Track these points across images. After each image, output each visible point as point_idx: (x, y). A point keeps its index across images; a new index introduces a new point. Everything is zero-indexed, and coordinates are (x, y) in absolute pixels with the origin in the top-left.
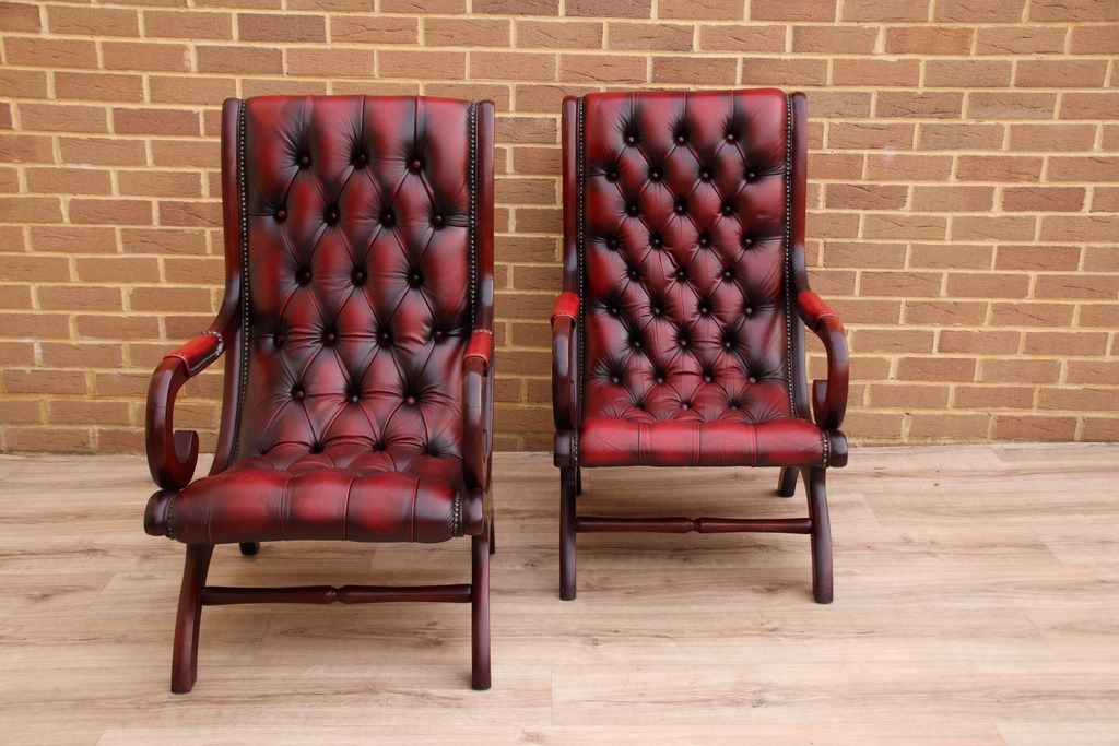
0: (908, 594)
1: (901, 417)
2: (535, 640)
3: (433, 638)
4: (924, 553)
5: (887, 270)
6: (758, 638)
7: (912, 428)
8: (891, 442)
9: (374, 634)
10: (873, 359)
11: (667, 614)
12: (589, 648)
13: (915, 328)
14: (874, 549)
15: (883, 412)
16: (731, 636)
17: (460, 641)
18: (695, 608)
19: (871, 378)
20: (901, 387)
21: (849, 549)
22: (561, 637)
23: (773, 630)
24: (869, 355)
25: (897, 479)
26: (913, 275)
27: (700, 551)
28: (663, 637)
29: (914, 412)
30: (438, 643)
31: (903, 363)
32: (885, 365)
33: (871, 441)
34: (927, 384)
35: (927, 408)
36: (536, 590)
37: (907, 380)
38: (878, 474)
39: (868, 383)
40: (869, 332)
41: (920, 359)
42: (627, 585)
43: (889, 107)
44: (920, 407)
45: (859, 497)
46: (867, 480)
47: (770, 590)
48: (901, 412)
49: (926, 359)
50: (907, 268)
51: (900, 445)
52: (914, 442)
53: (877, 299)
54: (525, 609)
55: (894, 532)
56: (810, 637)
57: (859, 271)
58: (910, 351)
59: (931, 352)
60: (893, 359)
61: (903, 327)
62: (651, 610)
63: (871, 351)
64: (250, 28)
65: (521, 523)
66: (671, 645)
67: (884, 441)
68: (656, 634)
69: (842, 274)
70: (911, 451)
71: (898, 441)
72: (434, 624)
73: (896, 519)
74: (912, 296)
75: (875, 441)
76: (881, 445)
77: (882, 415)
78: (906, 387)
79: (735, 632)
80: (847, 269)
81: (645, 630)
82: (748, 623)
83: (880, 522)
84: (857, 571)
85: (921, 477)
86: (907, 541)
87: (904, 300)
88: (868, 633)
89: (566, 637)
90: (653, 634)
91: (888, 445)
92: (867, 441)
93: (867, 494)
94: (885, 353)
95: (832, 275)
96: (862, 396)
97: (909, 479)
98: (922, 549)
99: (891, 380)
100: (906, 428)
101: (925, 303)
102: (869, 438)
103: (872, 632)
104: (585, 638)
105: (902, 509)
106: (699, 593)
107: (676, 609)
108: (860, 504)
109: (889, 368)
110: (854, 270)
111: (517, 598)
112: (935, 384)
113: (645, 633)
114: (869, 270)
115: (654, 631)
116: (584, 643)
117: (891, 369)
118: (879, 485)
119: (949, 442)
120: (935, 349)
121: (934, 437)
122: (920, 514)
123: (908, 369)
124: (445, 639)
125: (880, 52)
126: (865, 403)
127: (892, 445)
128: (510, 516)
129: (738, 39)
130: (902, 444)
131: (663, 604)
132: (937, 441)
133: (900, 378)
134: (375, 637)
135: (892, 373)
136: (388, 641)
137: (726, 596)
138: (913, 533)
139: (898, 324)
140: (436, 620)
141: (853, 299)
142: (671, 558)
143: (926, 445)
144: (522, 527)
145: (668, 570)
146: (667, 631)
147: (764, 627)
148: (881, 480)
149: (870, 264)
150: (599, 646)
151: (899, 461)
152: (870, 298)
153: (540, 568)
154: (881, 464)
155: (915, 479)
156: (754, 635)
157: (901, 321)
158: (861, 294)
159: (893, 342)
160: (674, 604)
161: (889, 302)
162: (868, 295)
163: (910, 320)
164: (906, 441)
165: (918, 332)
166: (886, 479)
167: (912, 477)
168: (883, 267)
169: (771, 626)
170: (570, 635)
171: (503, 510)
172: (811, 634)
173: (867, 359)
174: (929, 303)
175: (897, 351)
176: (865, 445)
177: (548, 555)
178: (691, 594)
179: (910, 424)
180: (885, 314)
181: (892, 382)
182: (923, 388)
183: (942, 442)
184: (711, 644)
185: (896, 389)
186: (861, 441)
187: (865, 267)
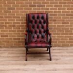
43: (67, 15)
60: (68, 38)
64: (8, 9)
92: (66, 46)
125: (66, 10)
127: (68, 46)
129: (53, 9)
139: (68, 35)
161: (67, 33)
165: (70, 36)
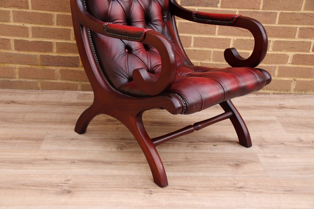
0: (306, 169)
1: (292, 81)
2: (120, 191)
3: (67, 189)
4: (310, 147)
5: (292, 12)
6: (234, 192)
7: (296, 86)
8: (286, 92)
9: (35, 186)
10: (281, 54)
11: (187, 177)
12: (147, 196)
13: (302, 40)
14: (285, 145)
15: (283, 79)
16: (220, 190)
17: (80, 191)
18: (201, 174)
19: (280, 63)
20: (292, 67)
21: (273, 144)
22: (133, 189)
23: (241, 188)
24: (279, 53)
25: (290, 110)
26: (305, 14)
27: (201, 143)
28: (185, 190)
29: (298, 79)
30: (69, 192)
31: (295, 57)
32: (287, 57)
33: (277, 92)
34: (305, 66)
35: (304, 77)
36: (122, 162)
37: (296, 64)
38: (281, 107)
39: (278, 66)
40: (281, 42)
41: (303, 55)
42: (166, 160)
44: (301, 77)
45: (274, 118)
46: (276, 110)
47: (237, 165)
48: (292, 79)
49: (306, 55)
50: (302, 11)
51: (290, 94)
52: (296, 93)
53: (286, 26)
54: (116, 172)
55: (293, 136)
56: (260, 192)
57: (279, 12)
58: (299, 51)
59: (309, 52)
60: (291, 54)
61: (297, 39)
62: (179, 174)
63: (281, 51)
65: (116, 126)
66: (189, 195)
67: (282, 92)
68: (182, 188)
69: (272, 13)
70: (295, 97)
71: (289, 92)
72: (68, 180)
73: (293, 129)
74: (303, 24)
75: (278, 92)
76: (281, 94)
77: (283, 80)
78: (295, 68)
79: (221, 189)
80: (273, 11)
81: (177, 186)
82: (228, 183)
83: (286, 131)
84: (279, 156)
85: (302, 109)
86: (301, 141)
87: (299, 26)
88: (289, 191)
89: (136, 189)
90: (180, 188)
91: (284, 94)
92: (275, 92)
93: (278, 117)
94: (287, 51)
95: (266, 14)
96: (274, 71)
97: (296, 110)
98: (309, 145)
99: (289, 64)
100: (293, 86)
101: (309, 28)
102: (276, 90)
103: (292, 191)
104: (145, 190)
105: (296, 125)
106: (202, 165)
107: (191, 174)
108: (275, 121)
109: (288, 59)
110: (276, 11)
111: (113, 166)
112: (309, 67)
113: (176, 187)
114: (284, 12)
115: (181, 186)
116: (145, 193)
117: (289, 59)
118: (282, 112)
119: (312, 93)
120: (311, 50)
121: (306, 91)
122: (304, 128)
123: (297, 59)
124: (73, 189)
126: (275, 74)
127: (286, 94)
128: (111, 123)
130: (291, 94)
131: (185, 171)
132: (307, 93)
133: (293, 63)
134: (36, 188)
135: (290, 61)
136: (42, 190)
137: (215, 167)
138: (303, 137)
139: (294, 38)
140: (69, 178)
141: (274, 25)
142: (188, 146)
143: (302, 94)
144: (117, 128)
145: (187, 153)
146: (187, 187)
147: (236, 185)
148: (283, 110)
149: (284, 9)
150: (152, 195)
151: (290, 101)
152: (283, 25)
153: (124, 150)
154: (282, 102)
155: (299, 110)
156: (231, 190)
157: (296, 37)
158: (279, 23)
159: (291, 47)
160: (190, 171)
161: (291, 27)
162: (282, 24)
163: (301, 36)
164: (292, 92)
165: (304, 42)
166: (285, 110)
167: (297, 109)
168: (291, 10)
169: (240, 185)
170: (138, 188)
171: (109, 119)
172: (260, 190)
173: (278, 54)
174: (311, 28)
175: (293, 51)
176: (274, 94)
177: (128, 143)
178: (198, 166)
179: (295, 84)
180: (290, 33)
181: (289, 65)
182: (303, 68)
183: (309, 93)
184: (210, 195)
185: (290, 69)
186: (272, 91)
187: (282, 10)
